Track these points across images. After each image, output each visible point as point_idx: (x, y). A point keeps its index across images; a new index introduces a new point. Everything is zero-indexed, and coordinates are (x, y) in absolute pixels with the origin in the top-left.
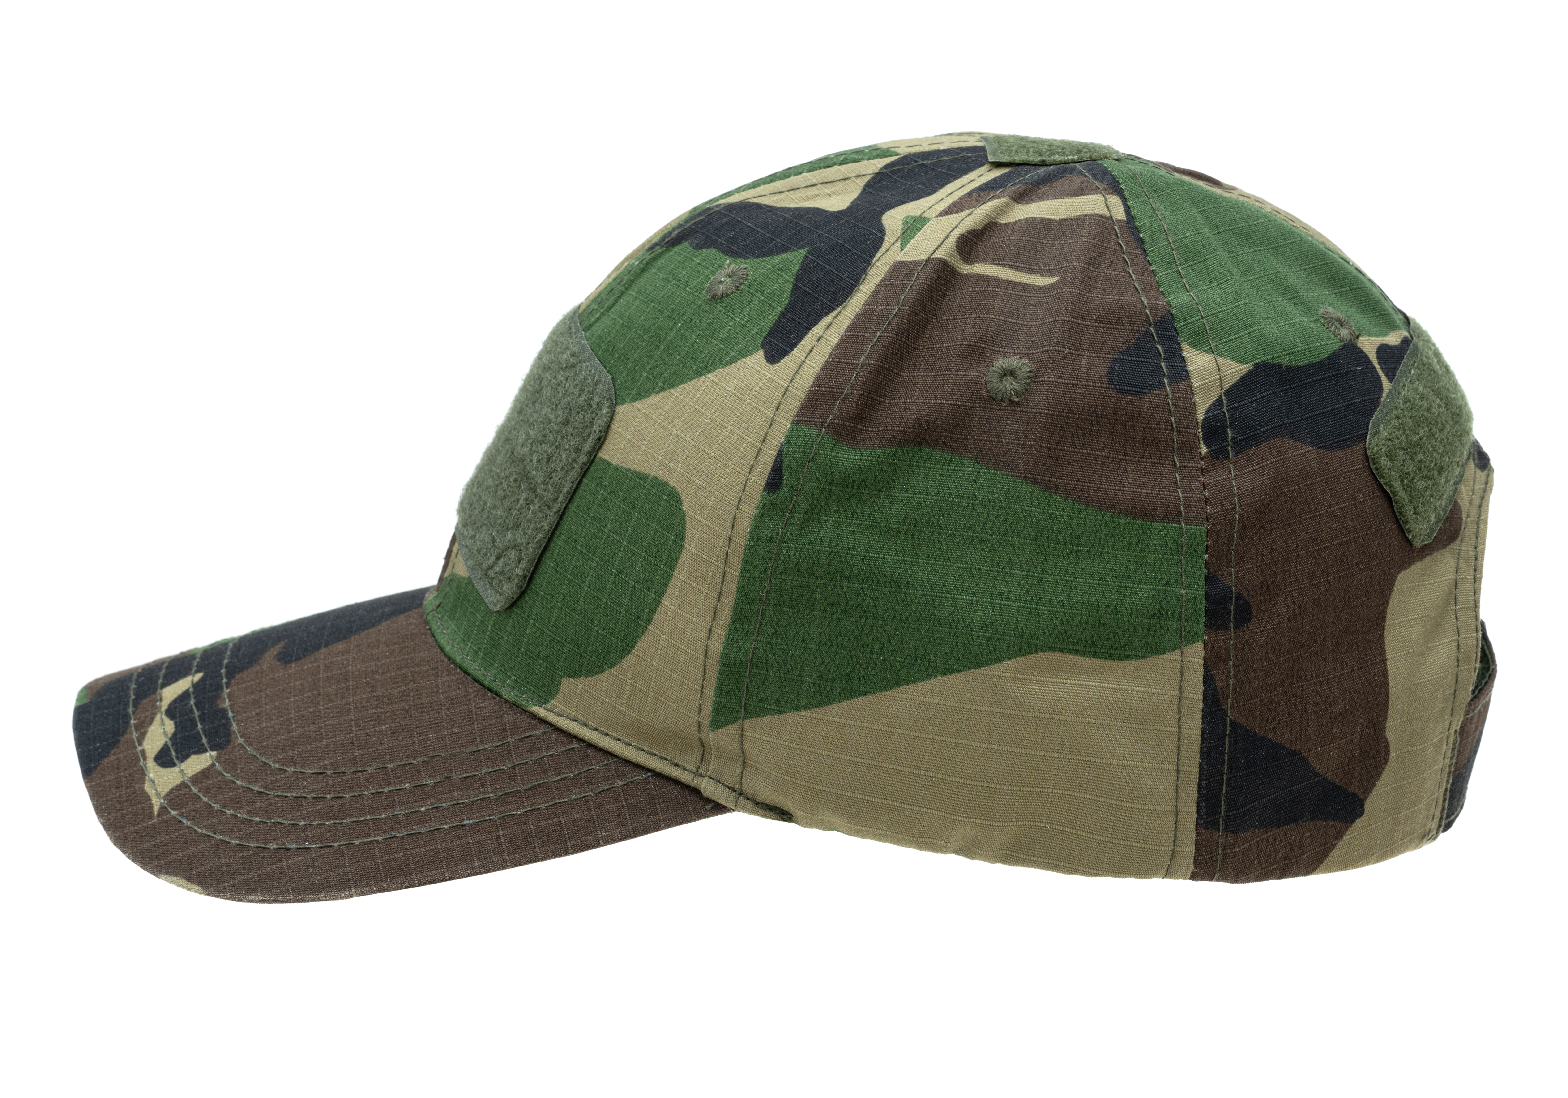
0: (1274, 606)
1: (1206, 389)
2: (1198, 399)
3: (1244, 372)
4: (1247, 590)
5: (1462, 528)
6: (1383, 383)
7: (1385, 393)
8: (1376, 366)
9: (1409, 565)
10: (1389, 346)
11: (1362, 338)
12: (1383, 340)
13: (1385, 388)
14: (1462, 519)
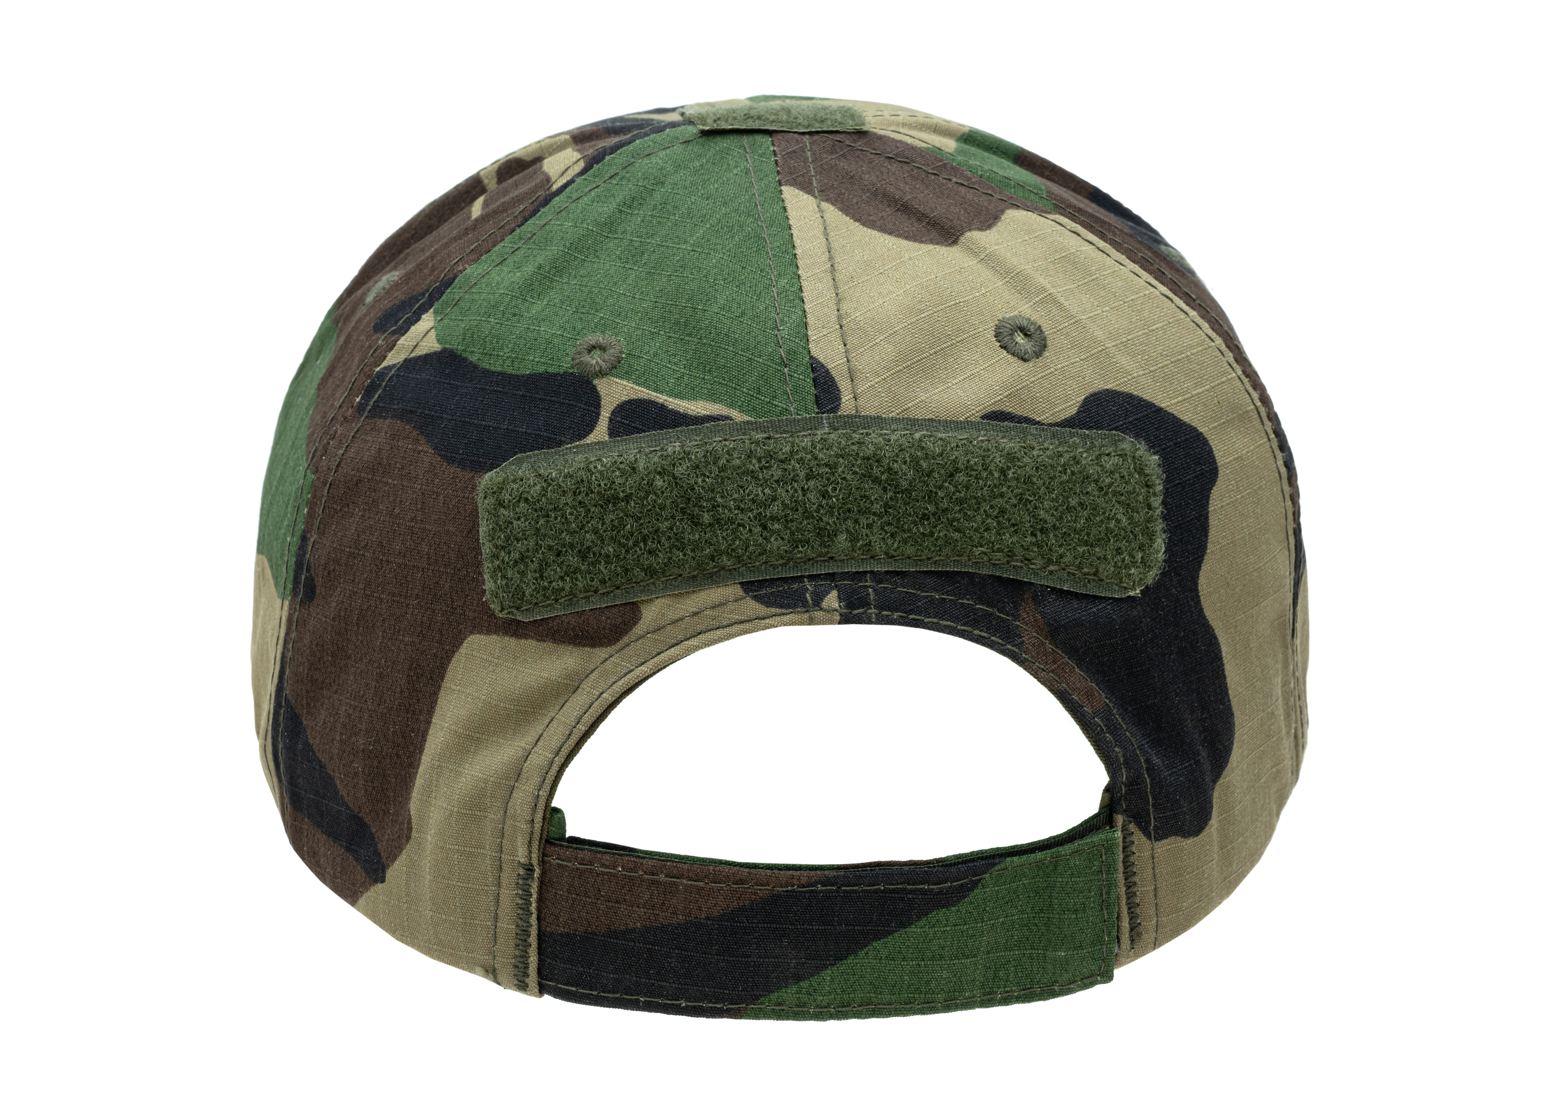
1: (400, 350)
2: (390, 355)
3: (433, 350)
5: (626, 639)
6: (595, 432)
7: (582, 442)
8: (602, 413)
9: (489, 632)
10: (662, 407)
11: (617, 380)
12: (661, 398)
13: (591, 438)
14: (631, 629)
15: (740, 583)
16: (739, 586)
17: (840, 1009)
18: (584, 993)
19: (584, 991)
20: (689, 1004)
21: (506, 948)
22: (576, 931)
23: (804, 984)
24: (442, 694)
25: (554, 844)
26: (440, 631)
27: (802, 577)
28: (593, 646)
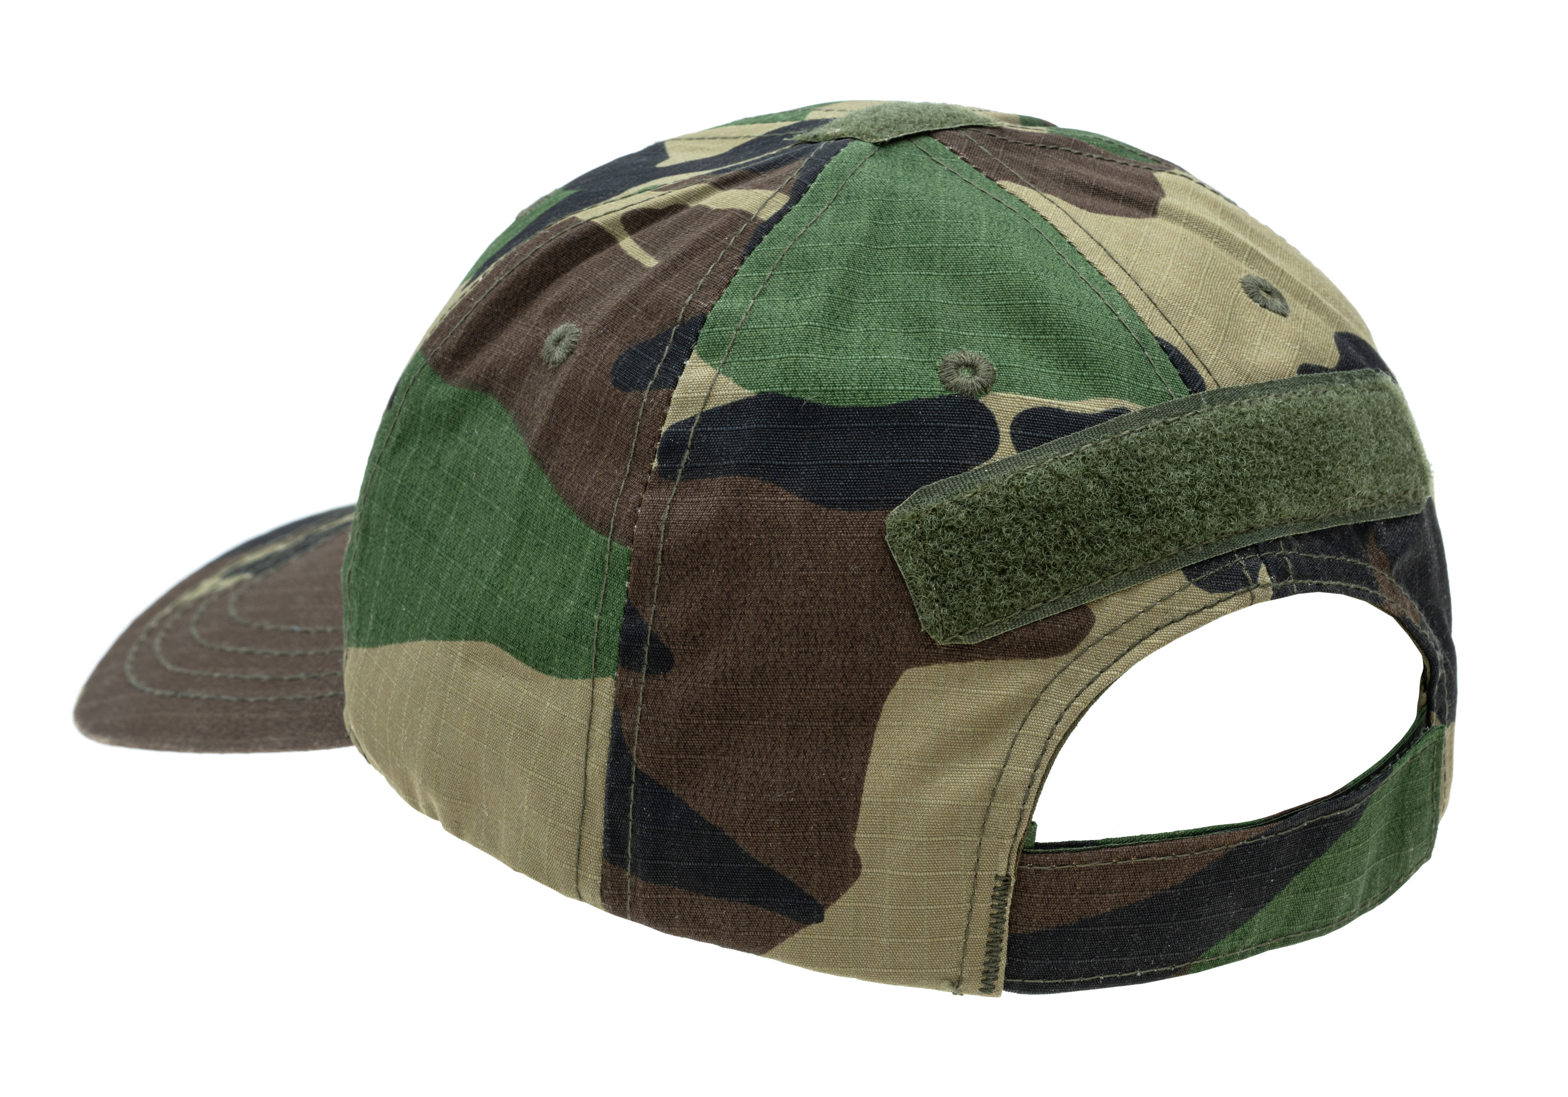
0: (702, 661)
1: (684, 404)
2: (670, 412)
3: (741, 397)
4: (665, 634)
5: (1083, 644)
6: (1000, 449)
7: (991, 461)
8: (1001, 429)
9: (929, 662)
10: (1059, 412)
11: (1003, 394)
12: (1055, 403)
13: (998, 457)
14: (1088, 634)
15: (1183, 569)
16: (1182, 572)
17: (1260, 946)
18: (1049, 984)
19: (1050, 981)
20: (1143, 972)
21: (978, 956)
22: (1048, 927)
23: (1238, 931)
24: (878, 732)
25: (1030, 853)
26: (869, 672)
27: (1232, 553)
28: (1046, 656)
